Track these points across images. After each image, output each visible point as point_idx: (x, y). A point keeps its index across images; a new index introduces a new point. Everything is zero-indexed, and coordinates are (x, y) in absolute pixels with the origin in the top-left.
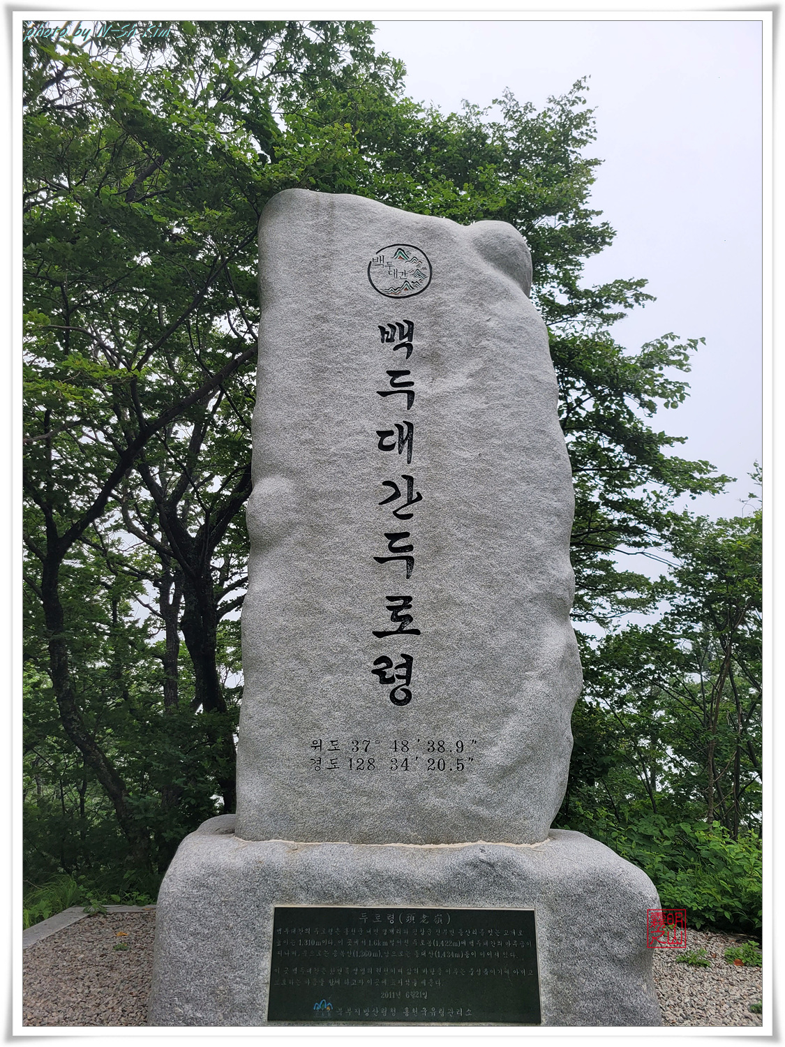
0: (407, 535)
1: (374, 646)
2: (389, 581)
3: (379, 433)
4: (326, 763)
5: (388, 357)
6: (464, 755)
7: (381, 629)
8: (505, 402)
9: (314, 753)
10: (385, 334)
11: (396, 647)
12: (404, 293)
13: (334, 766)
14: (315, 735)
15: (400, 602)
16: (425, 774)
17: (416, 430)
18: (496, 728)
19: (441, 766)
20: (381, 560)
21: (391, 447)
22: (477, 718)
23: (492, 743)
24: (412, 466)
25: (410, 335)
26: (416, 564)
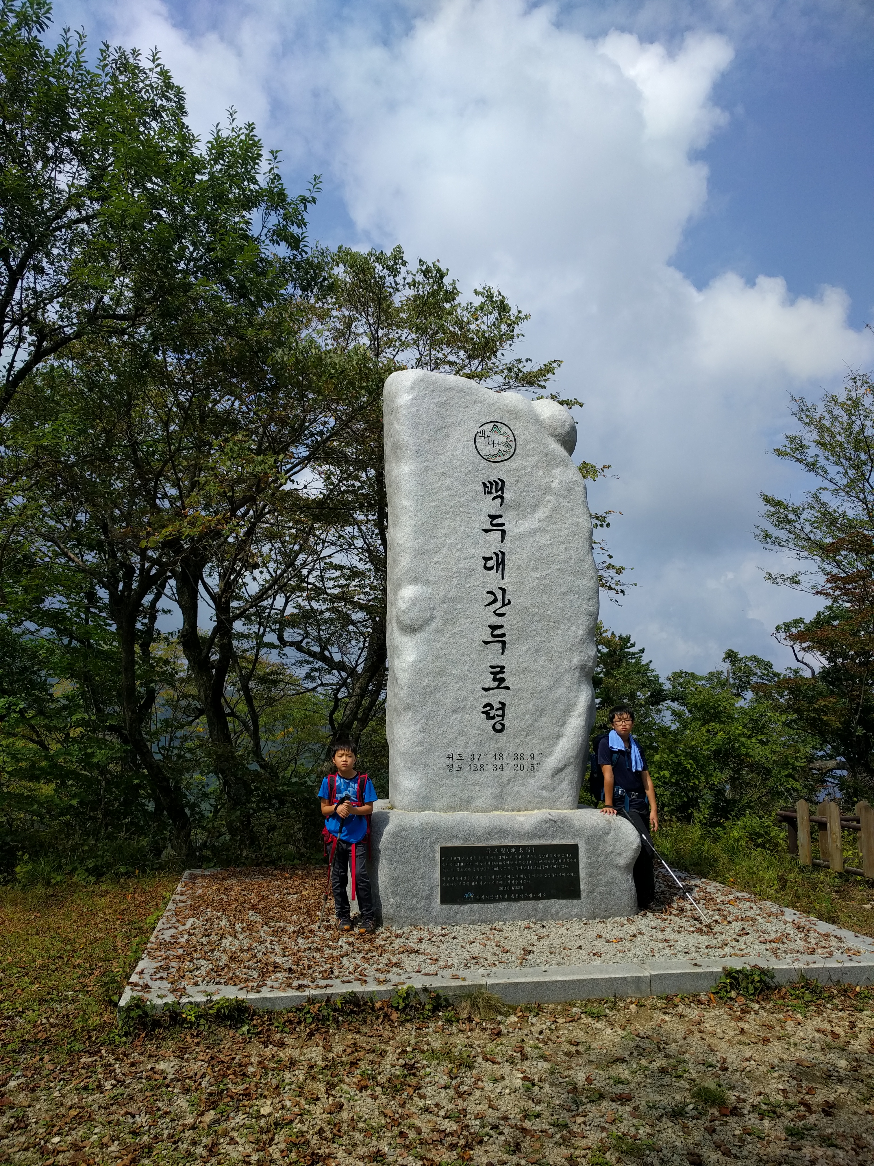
0: (501, 627)
1: (484, 697)
2: (490, 656)
3: (484, 558)
4: (456, 767)
5: (490, 505)
6: (535, 762)
7: (487, 686)
8: (561, 540)
9: (449, 762)
10: (487, 488)
11: (495, 698)
12: (498, 459)
13: (460, 769)
14: (450, 751)
15: (498, 670)
16: (513, 773)
17: (507, 557)
18: (553, 745)
19: (522, 768)
20: (486, 643)
21: (491, 568)
22: (543, 740)
23: (551, 754)
24: (505, 581)
25: (502, 489)
26: (507, 646)
